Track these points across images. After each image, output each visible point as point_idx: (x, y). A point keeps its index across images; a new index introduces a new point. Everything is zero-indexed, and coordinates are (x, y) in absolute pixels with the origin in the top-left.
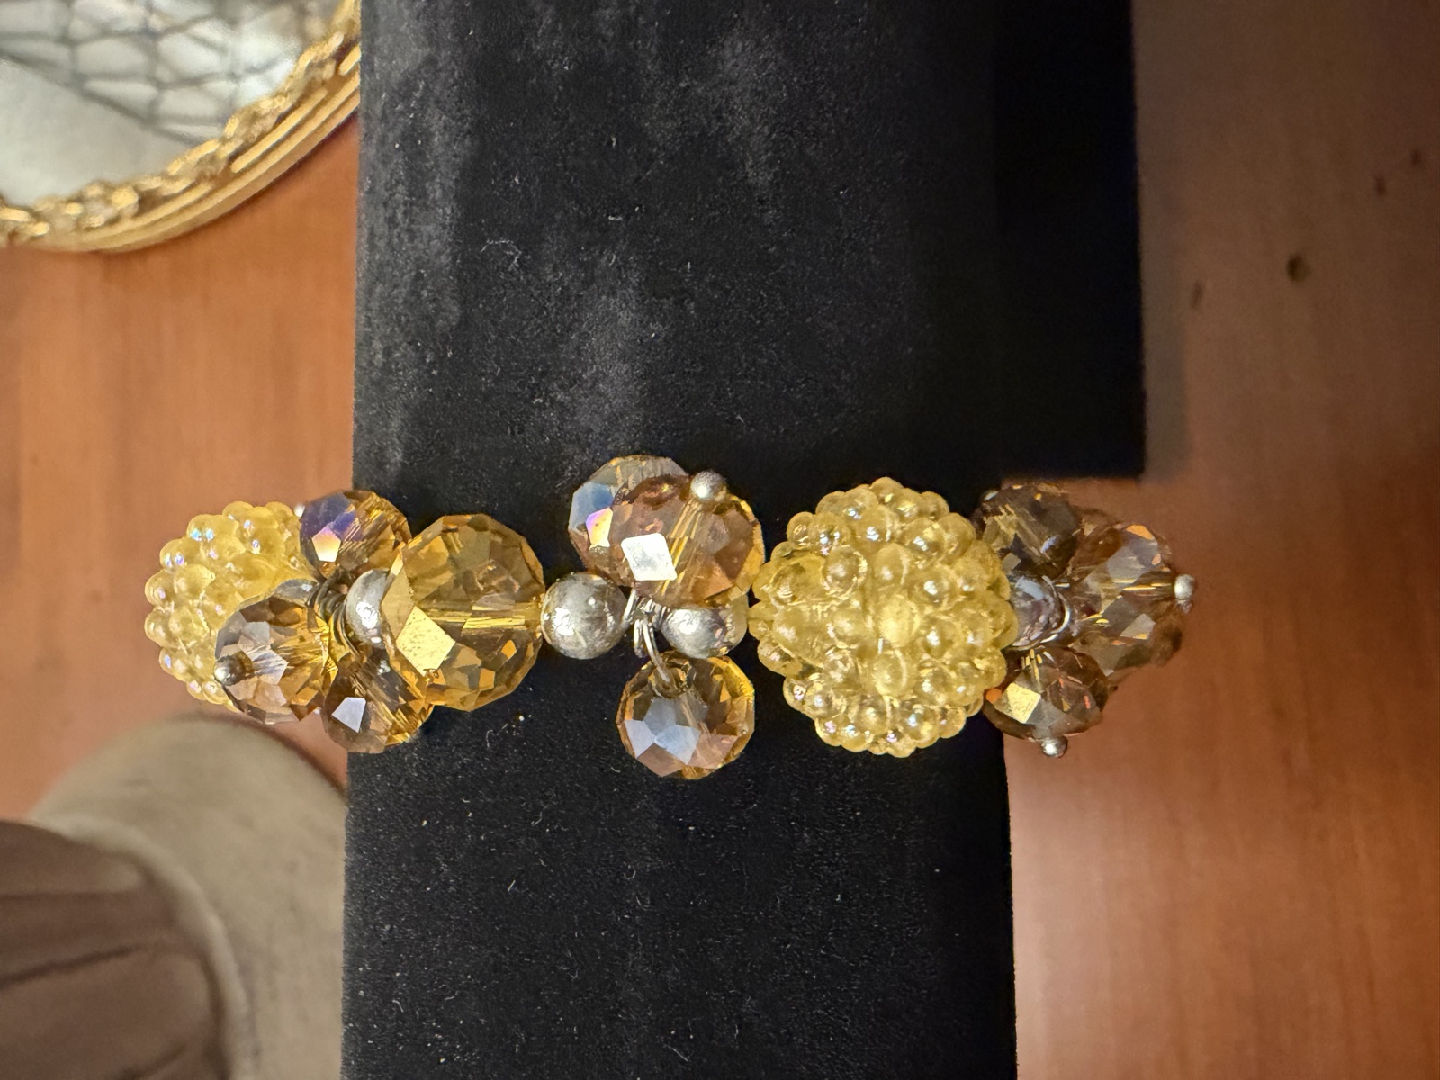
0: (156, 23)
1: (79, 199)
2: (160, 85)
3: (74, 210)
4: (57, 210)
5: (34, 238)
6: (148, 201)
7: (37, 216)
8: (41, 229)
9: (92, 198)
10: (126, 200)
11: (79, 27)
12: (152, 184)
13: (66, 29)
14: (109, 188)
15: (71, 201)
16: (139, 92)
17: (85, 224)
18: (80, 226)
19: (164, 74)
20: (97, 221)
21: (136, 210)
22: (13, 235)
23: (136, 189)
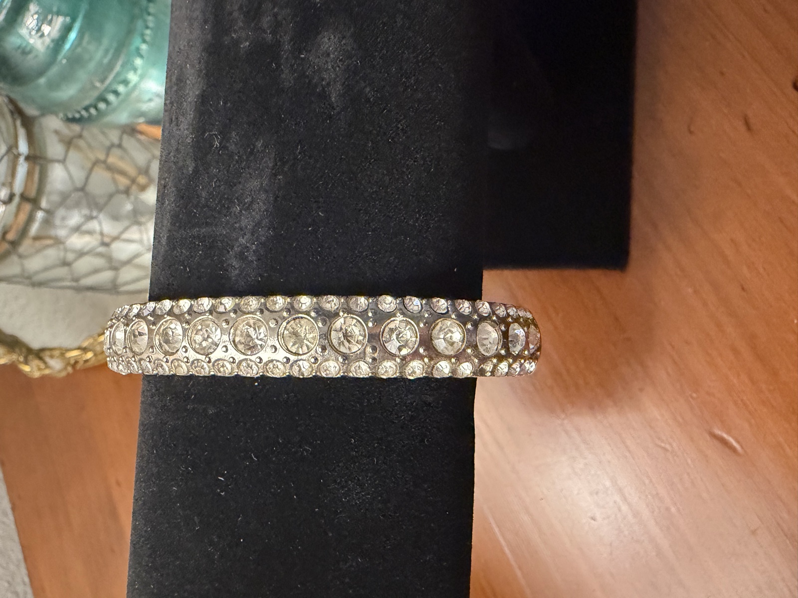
0: (107, 240)
2: (116, 269)
7: (85, 350)
11: (70, 257)
13: (65, 258)
16: (105, 276)
19: (115, 263)
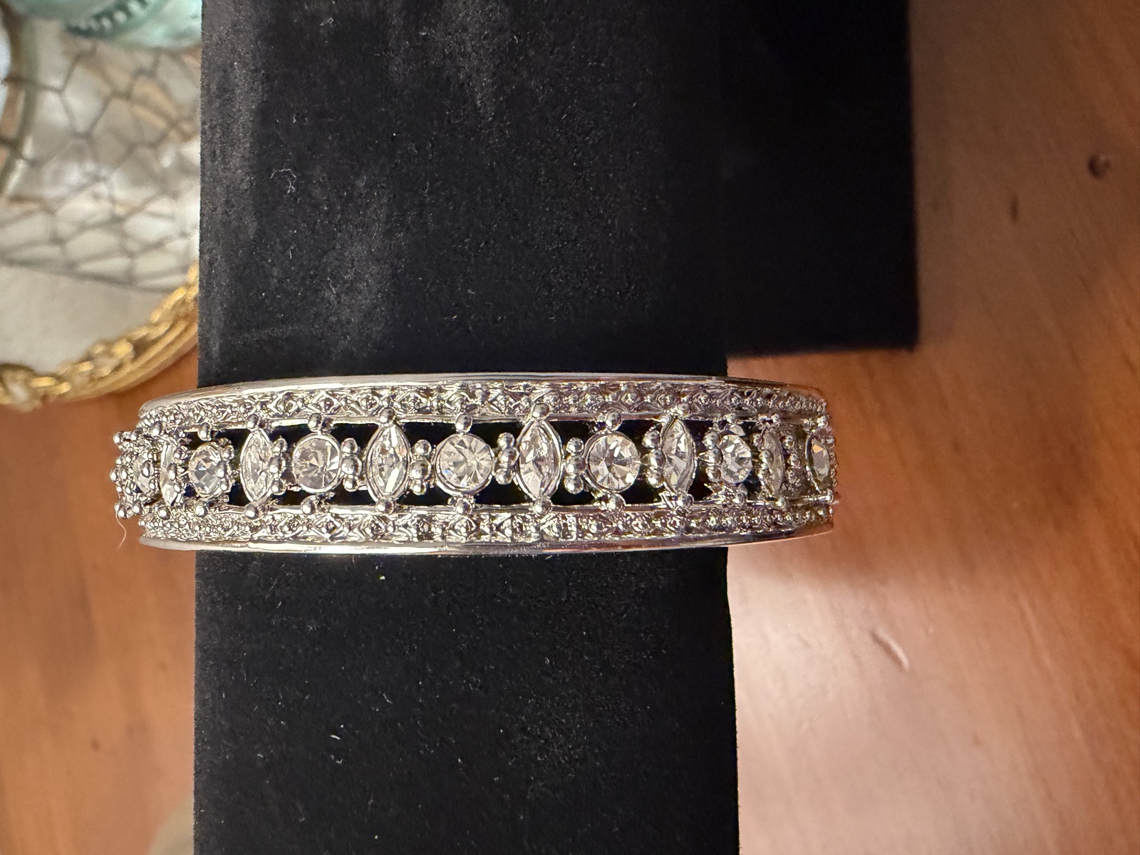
0: (120, 211)
1: (89, 358)
2: (131, 255)
3: (86, 367)
4: (74, 370)
5: (61, 396)
6: (140, 347)
7: (59, 379)
8: (65, 388)
9: (98, 354)
10: (124, 350)
11: (64, 229)
12: (141, 333)
13: (54, 233)
14: (109, 344)
15: (82, 361)
16: (116, 264)
17: (97, 376)
18: (93, 378)
19: (132, 246)
20: (106, 371)
21: (133, 356)
22: (45, 398)
23: (129, 340)
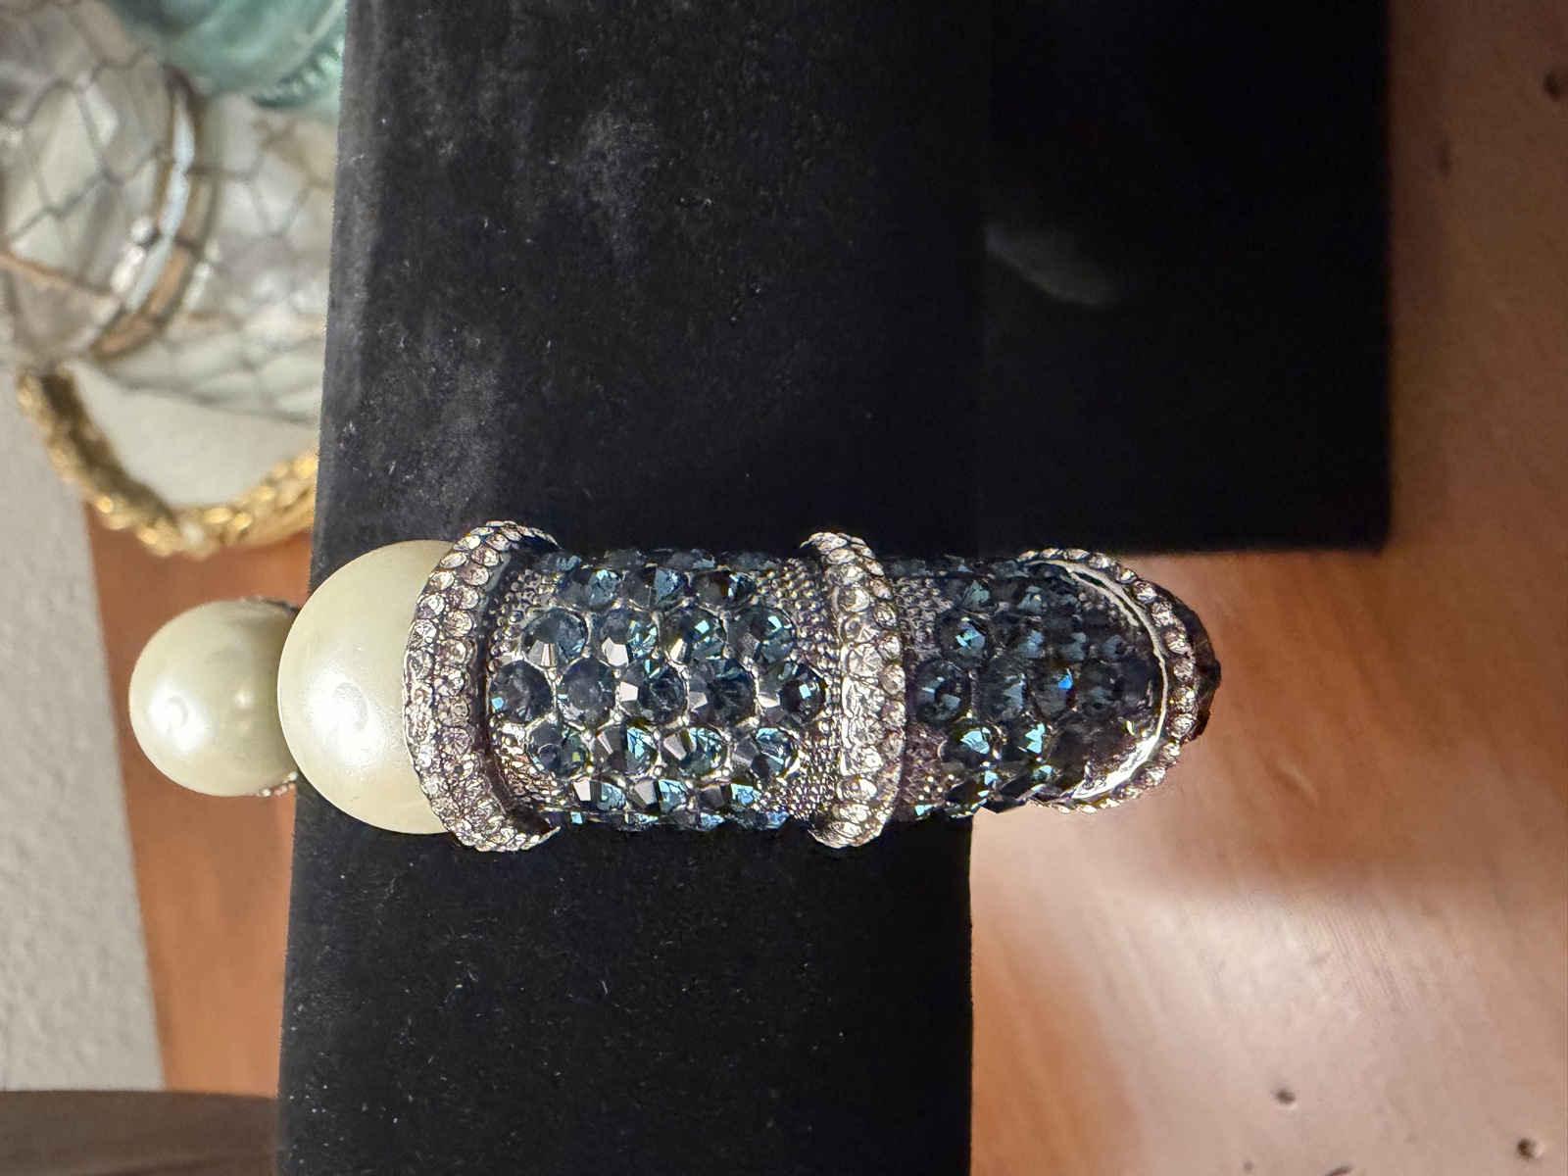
1: (270, 482)
3: (268, 494)
4: (253, 498)
7: (236, 511)
8: (242, 523)
9: (280, 477)
10: (308, 468)
14: (291, 461)
15: (262, 487)
17: (281, 506)
18: (277, 509)
20: (290, 499)
22: (222, 537)
